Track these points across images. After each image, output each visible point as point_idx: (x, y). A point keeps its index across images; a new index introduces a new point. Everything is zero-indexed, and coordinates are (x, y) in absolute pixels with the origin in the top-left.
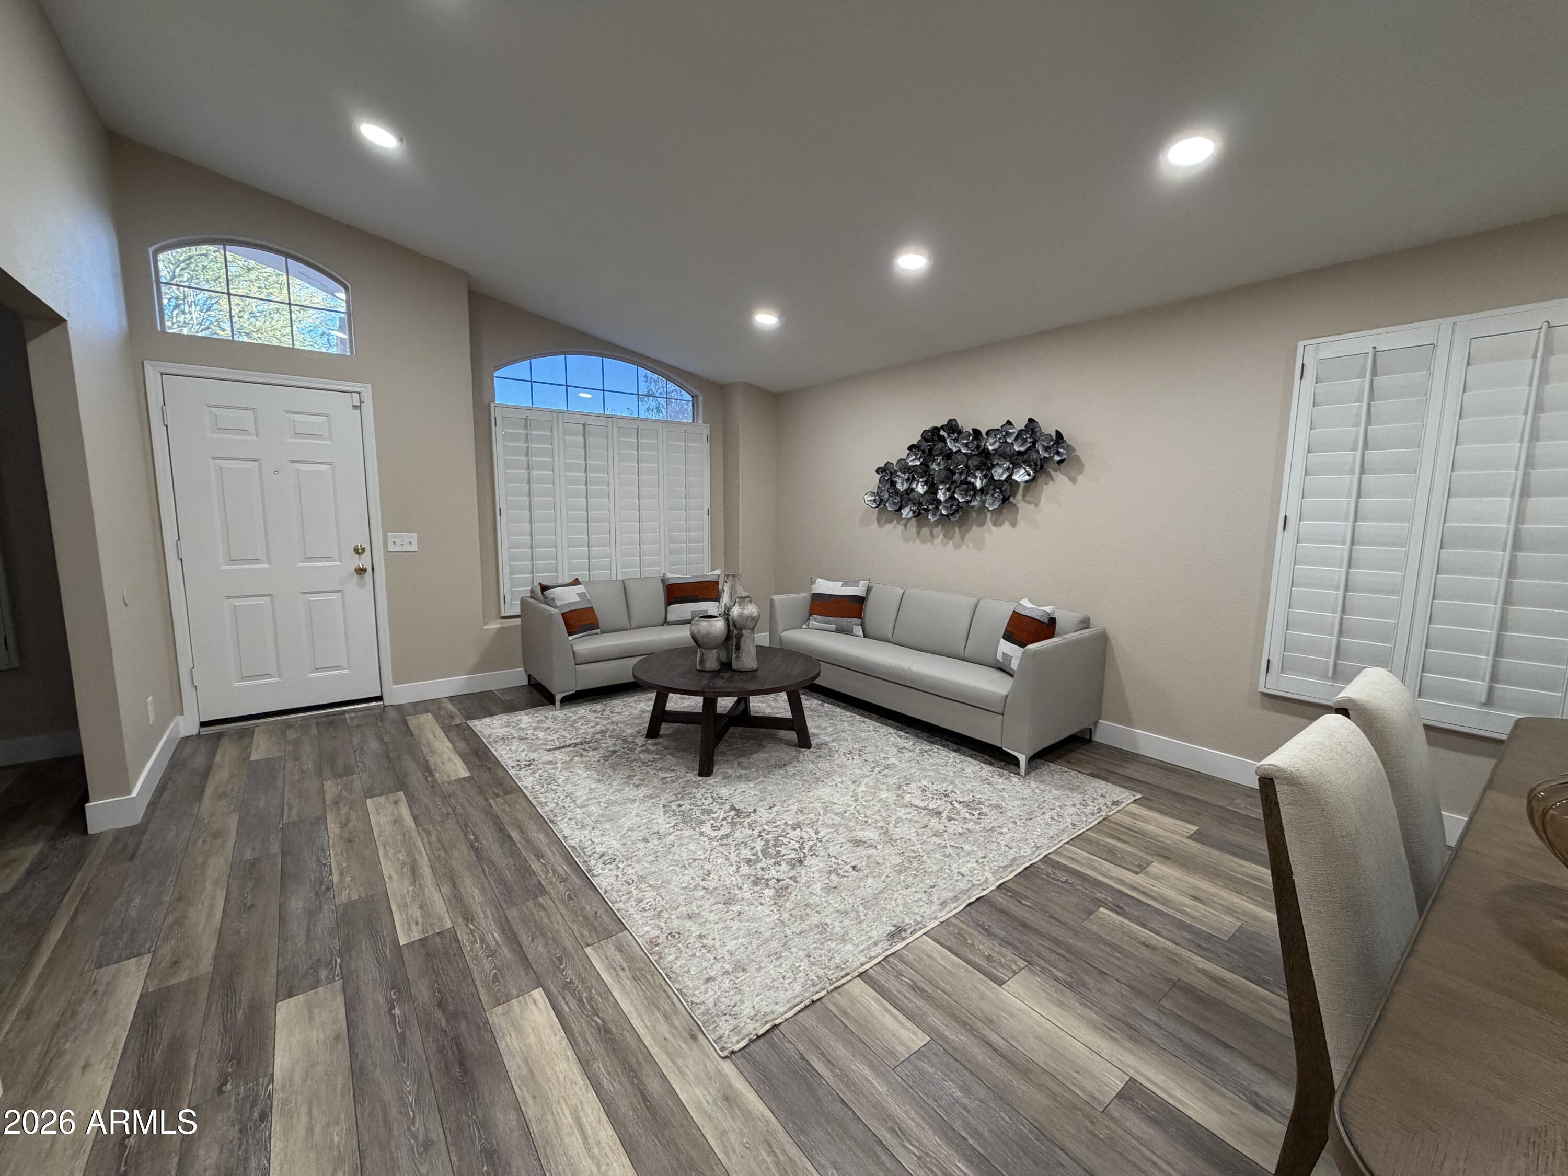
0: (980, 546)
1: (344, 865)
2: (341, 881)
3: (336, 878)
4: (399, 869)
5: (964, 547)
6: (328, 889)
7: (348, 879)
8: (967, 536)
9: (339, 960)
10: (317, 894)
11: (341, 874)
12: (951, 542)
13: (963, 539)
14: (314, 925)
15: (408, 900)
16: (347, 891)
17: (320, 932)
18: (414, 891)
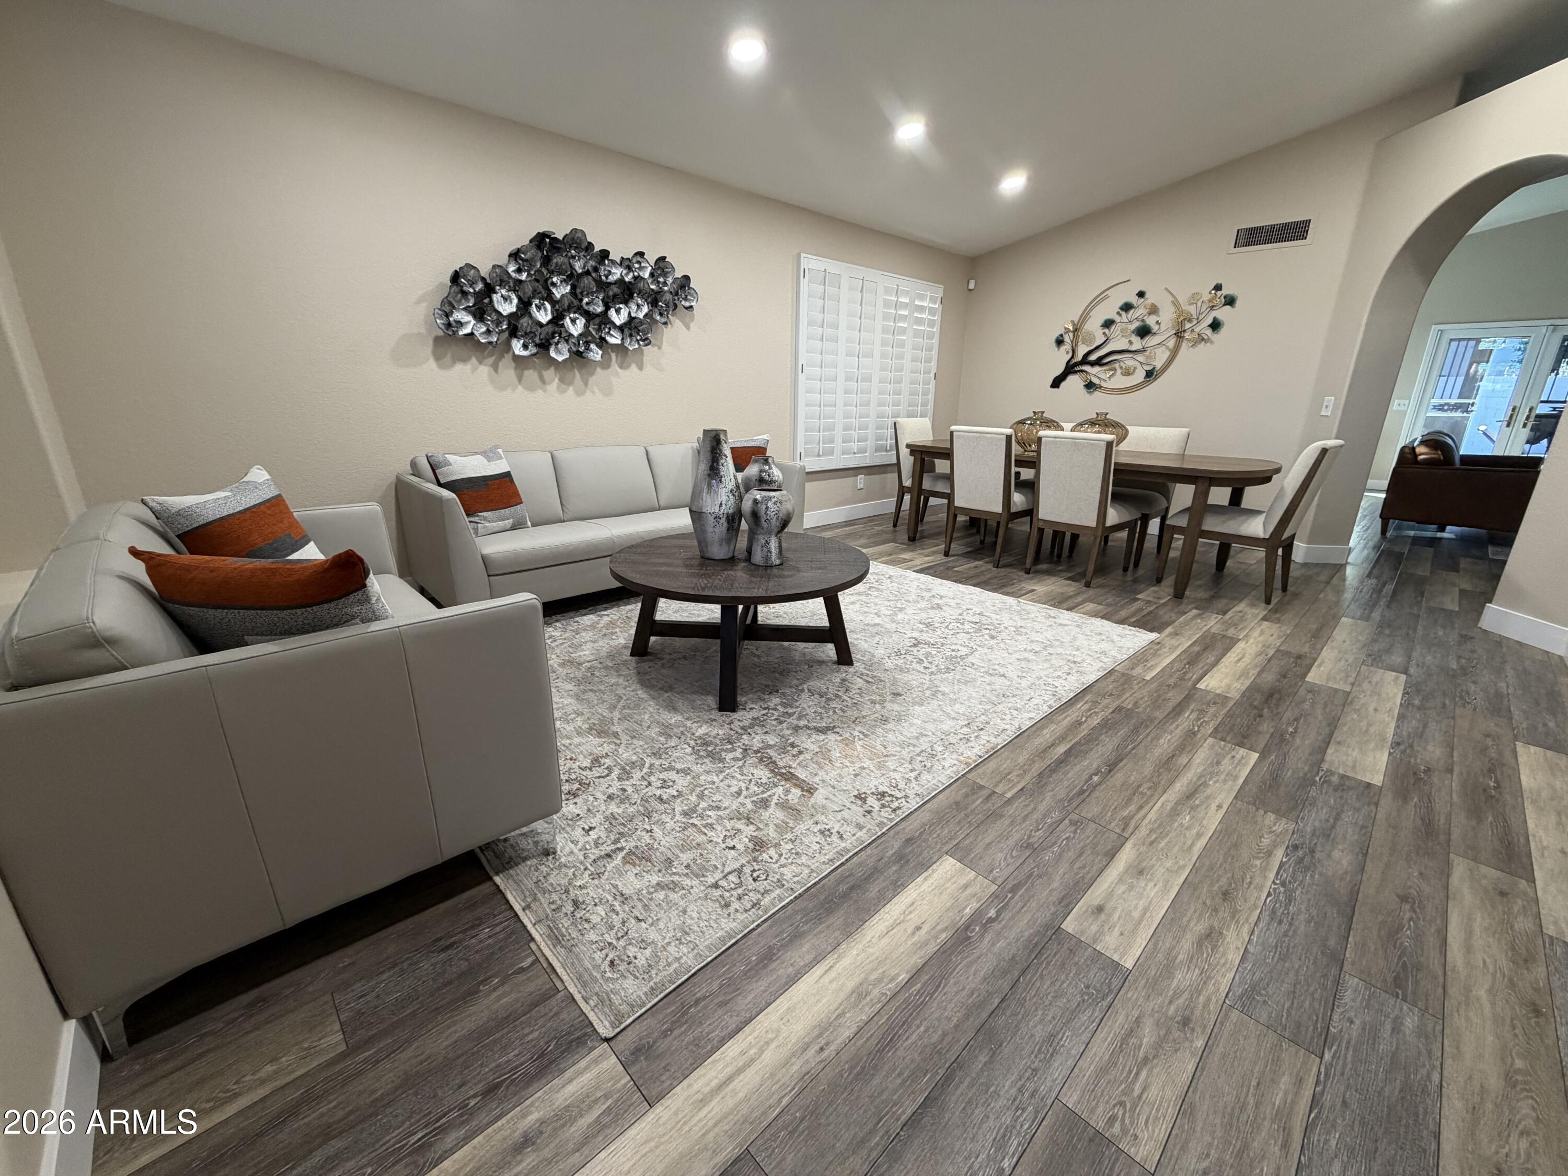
0: (608, 391)
1: (1258, 862)
2: (1275, 845)
3: (1279, 854)
4: (1204, 807)
5: (588, 393)
6: (1296, 847)
7: (1266, 841)
8: (592, 380)
9: (1317, 779)
10: (1312, 851)
11: (1269, 854)
12: (571, 388)
13: (586, 384)
14: (1327, 821)
15: (1223, 777)
16: (1274, 829)
17: (1325, 810)
18: (1211, 779)
